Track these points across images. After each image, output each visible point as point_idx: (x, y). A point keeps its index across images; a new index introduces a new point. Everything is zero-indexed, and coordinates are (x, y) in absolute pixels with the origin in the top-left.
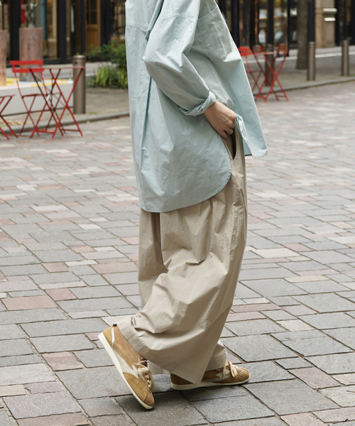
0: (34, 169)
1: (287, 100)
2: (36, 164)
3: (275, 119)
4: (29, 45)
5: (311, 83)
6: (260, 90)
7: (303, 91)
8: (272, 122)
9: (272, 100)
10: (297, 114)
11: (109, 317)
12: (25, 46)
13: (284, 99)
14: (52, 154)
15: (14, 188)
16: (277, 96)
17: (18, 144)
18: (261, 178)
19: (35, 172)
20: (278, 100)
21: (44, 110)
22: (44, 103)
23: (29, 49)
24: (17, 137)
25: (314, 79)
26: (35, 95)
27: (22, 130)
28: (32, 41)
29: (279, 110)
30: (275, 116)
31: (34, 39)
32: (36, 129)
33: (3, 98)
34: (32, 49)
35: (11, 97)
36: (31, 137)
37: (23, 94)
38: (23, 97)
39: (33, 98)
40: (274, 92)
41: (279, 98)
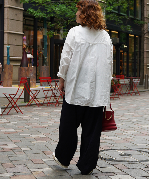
0: (52, 116)
1: (140, 95)
2: (52, 115)
3: (137, 101)
4: (44, 73)
5: (146, 90)
6: (129, 91)
7: (144, 92)
8: (137, 102)
9: (134, 95)
10: (145, 100)
11: (100, 168)
12: (43, 73)
13: (139, 94)
14: (57, 111)
15: (46, 123)
16: (135, 94)
17: (43, 108)
18: (141, 120)
19: (52, 117)
20: (136, 95)
21: (52, 97)
22: (52, 93)
23: (44, 74)
24: (42, 106)
25: (147, 88)
26: (49, 90)
27: (43, 104)
28: (45, 71)
29: (138, 99)
30: (137, 100)
31: (46, 70)
32: (49, 103)
33: (37, 91)
34: (45, 74)
35: (40, 91)
36: (47, 106)
37: (44, 90)
38: (44, 91)
39: (48, 91)
40: (135, 92)
41: (136, 94)
